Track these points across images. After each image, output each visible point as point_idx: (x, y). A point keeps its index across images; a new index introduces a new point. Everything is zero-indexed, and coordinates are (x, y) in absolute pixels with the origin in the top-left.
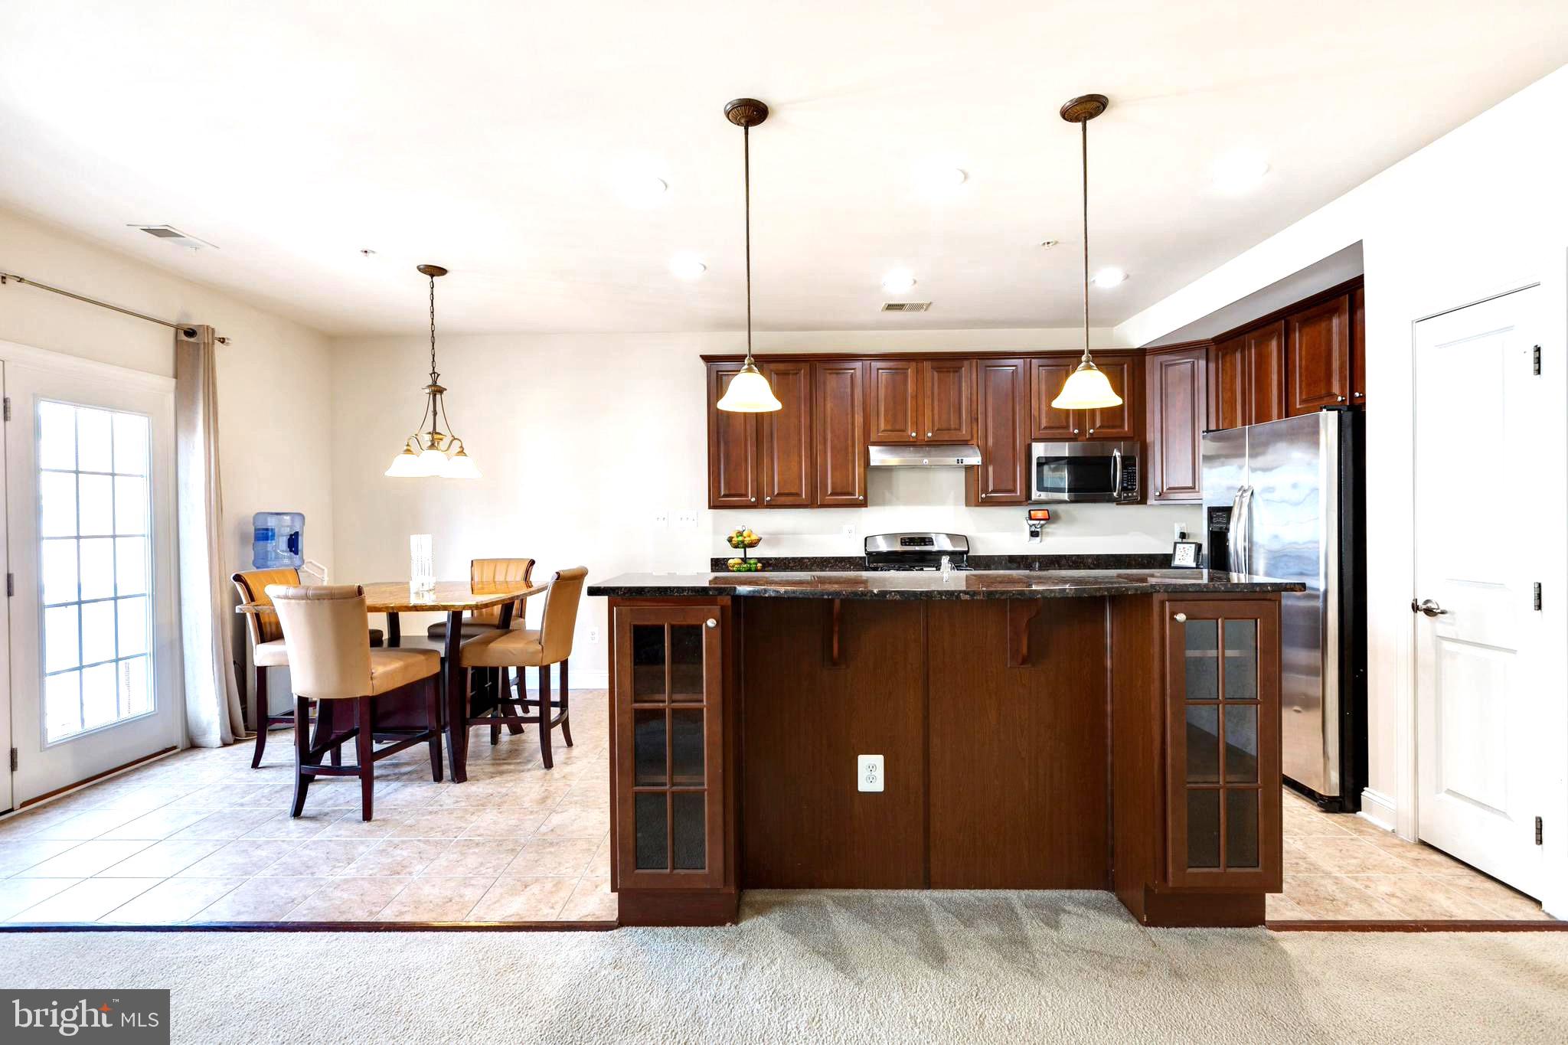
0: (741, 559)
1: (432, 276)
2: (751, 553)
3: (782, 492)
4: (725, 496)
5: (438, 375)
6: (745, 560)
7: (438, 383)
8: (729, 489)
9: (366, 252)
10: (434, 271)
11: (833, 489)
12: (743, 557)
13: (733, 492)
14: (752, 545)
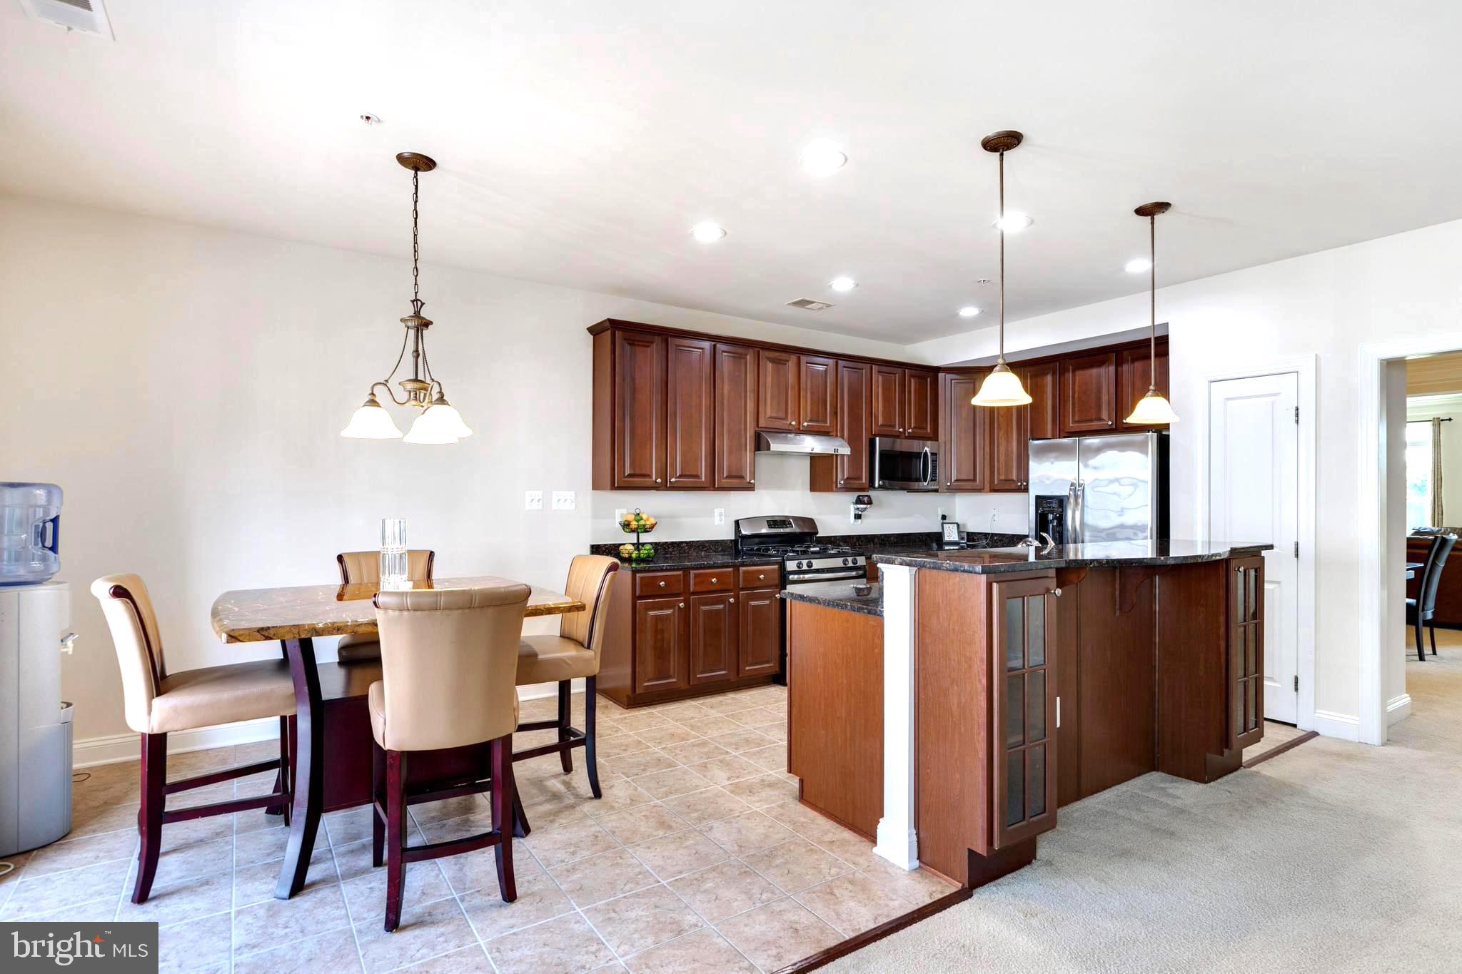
0: (633, 544)
1: (417, 169)
2: (645, 538)
3: (684, 473)
4: (630, 476)
5: (423, 304)
6: (638, 546)
7: (422, 314)
8: (634, 469)
9: (368, 118)
10: (420, 163)
11: (729, 471)
12: (636, 542)
13: (638, 472)
14: (647, 530)
